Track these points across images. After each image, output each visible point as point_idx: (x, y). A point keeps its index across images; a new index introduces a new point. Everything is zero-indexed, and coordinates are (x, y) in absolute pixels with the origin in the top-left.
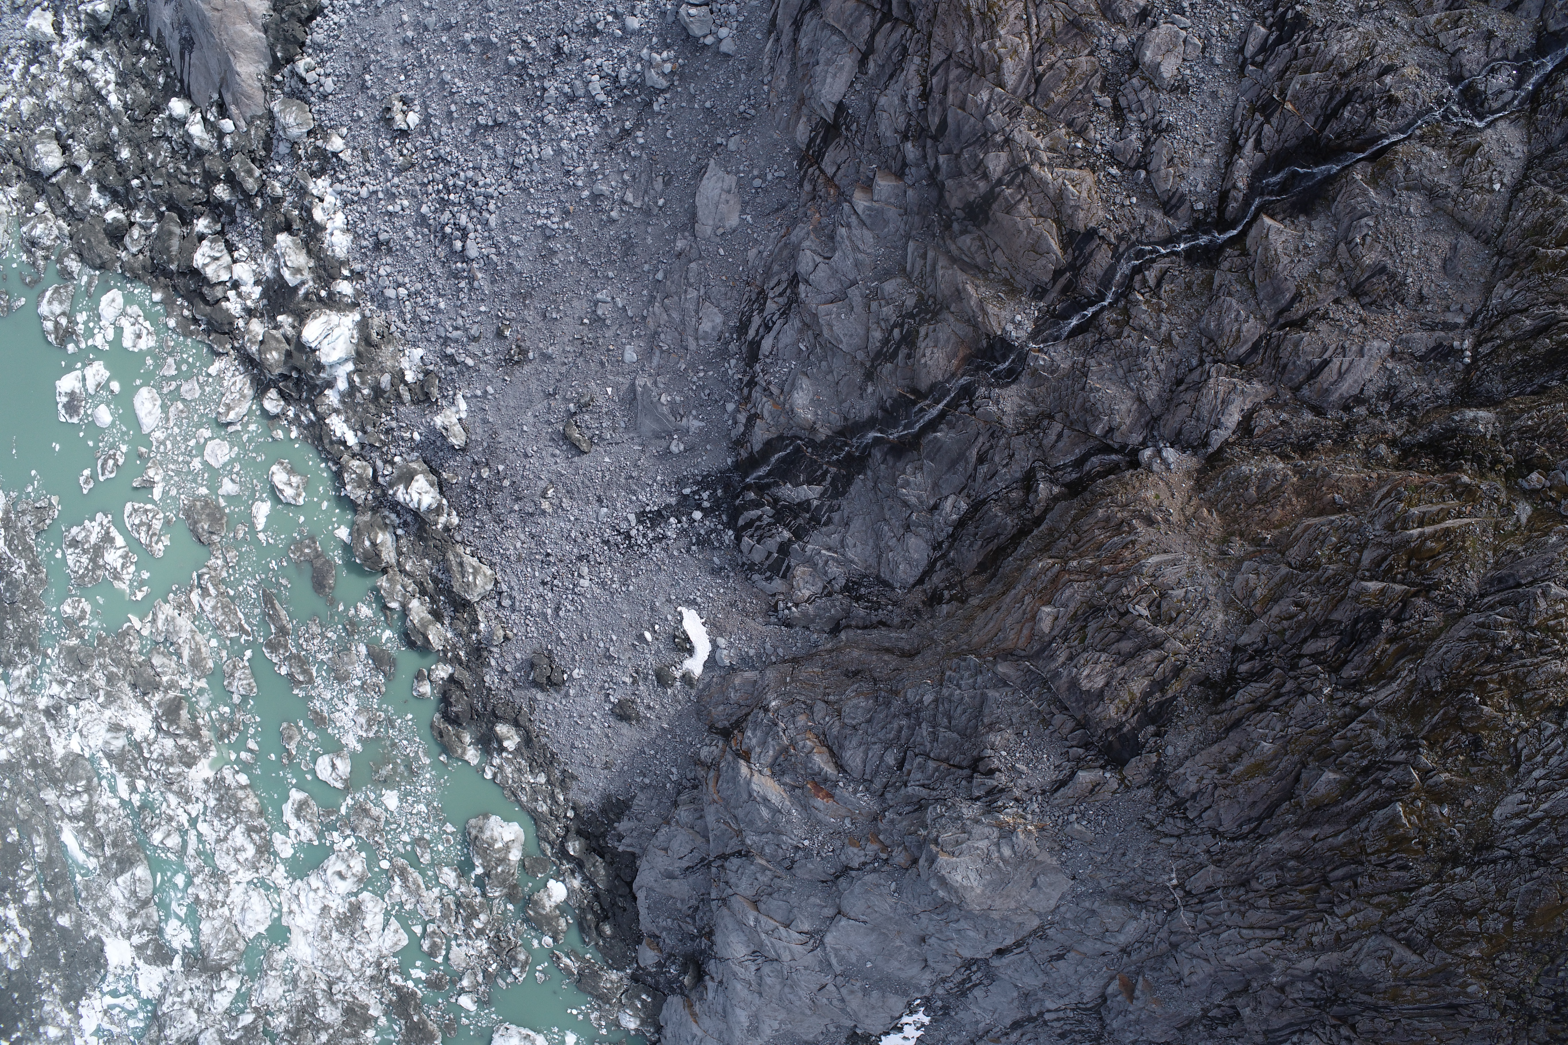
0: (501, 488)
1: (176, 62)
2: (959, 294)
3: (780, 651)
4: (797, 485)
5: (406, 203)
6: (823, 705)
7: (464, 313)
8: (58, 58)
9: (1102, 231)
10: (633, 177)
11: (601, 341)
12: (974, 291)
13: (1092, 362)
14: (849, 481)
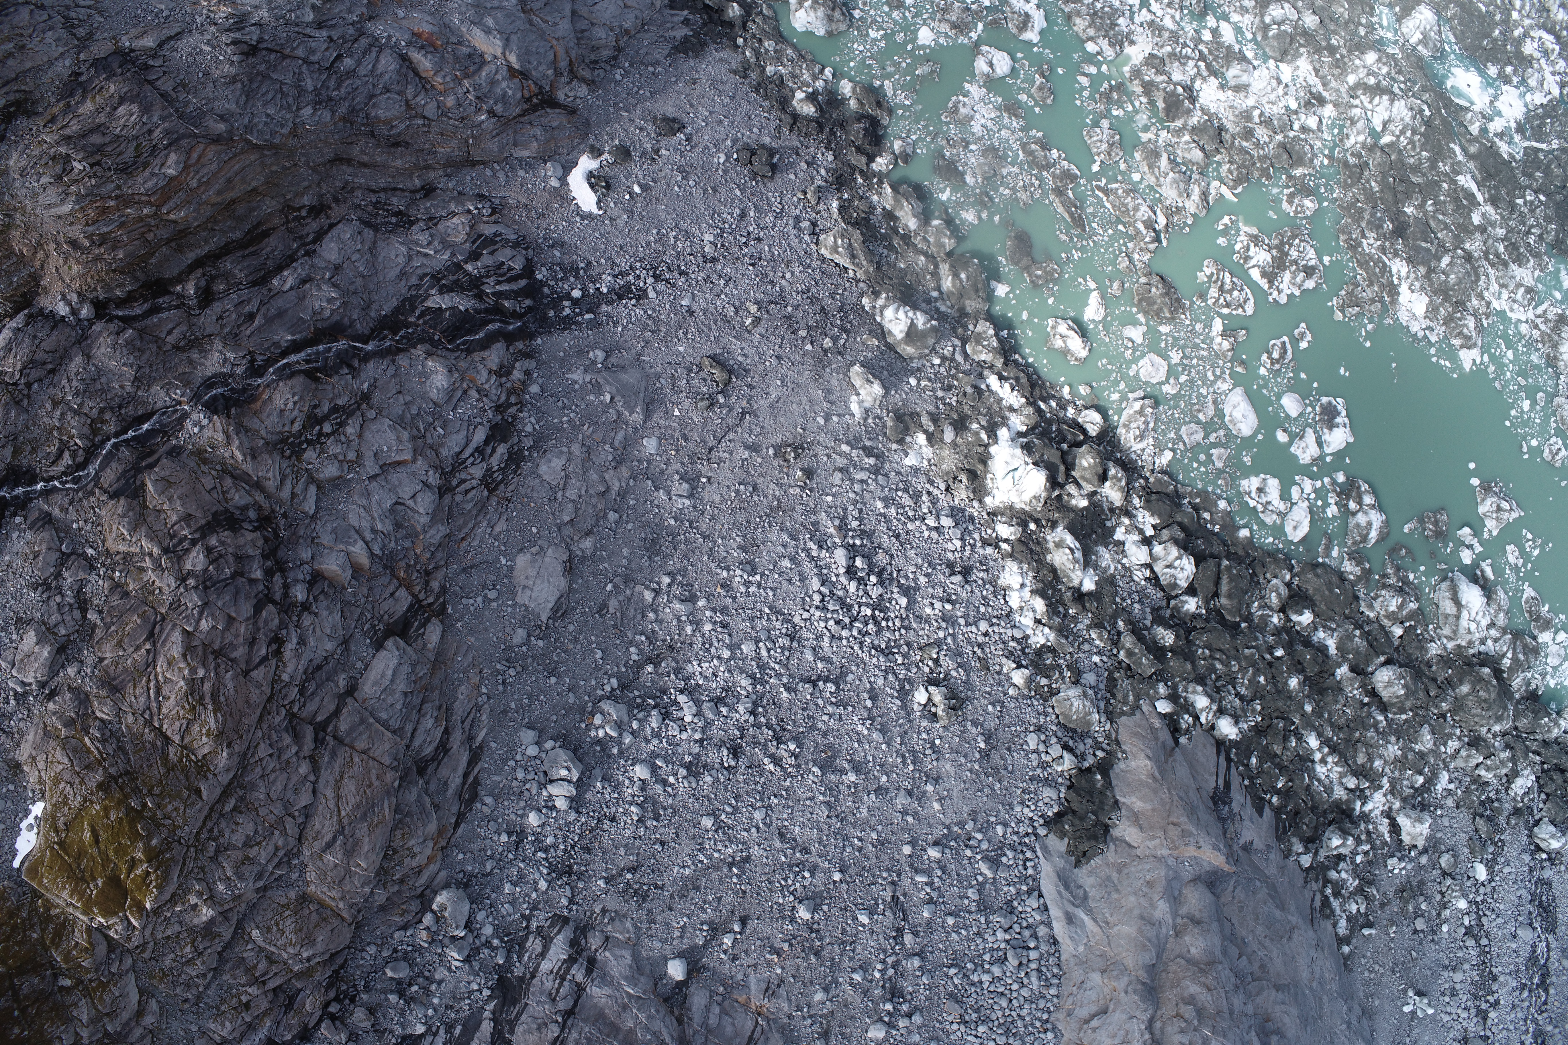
0: (809, 328)
1: (1235, 780)
2: (253, 454)
3: (488, 172)
4: (454, 308)
5: (928, 610)
6: (426, 114)
7: (852, 495)
8: (1392, 792)
9: (104, 498)
10: (644, 616)
11: (686, 459)
12: (235, 453)
13: (128, 389)
14: (397, 310)
